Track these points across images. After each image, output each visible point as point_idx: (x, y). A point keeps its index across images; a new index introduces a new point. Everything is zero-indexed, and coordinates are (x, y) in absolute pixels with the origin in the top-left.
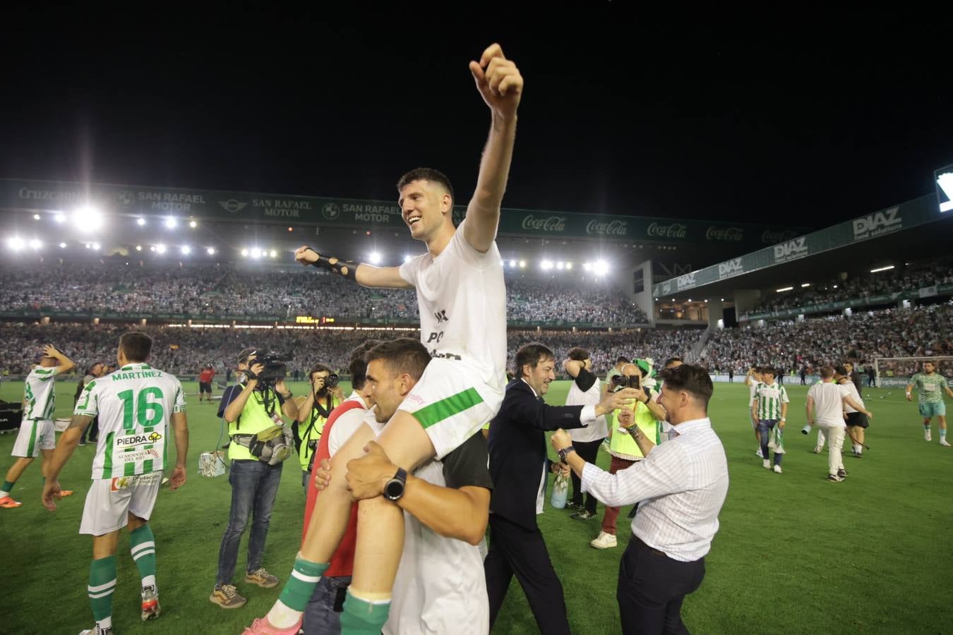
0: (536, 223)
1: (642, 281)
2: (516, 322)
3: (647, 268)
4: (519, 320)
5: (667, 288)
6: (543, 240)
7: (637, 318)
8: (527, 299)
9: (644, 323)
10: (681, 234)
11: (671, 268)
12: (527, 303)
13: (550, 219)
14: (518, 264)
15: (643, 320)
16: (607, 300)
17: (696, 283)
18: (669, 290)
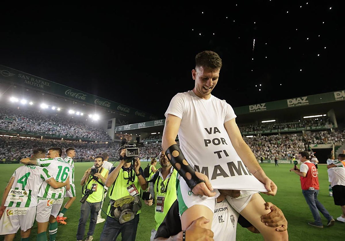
0: (72, 94)
1: (111, 125)
2: (51, 135)
3: (114, 120)
4: (53, 134)
5: (120, 128)
6: (74, 101)
7: (108, 138)
8: (58, 125)
9: (110, 140)
10: (128, 111)
11: (122, 122)
12: (58, 127)
13: (79, 94)
14: (56, 108)
15: (110, 139)
16: (96, 130)
17: (131, 128)
18: (121, 129)
